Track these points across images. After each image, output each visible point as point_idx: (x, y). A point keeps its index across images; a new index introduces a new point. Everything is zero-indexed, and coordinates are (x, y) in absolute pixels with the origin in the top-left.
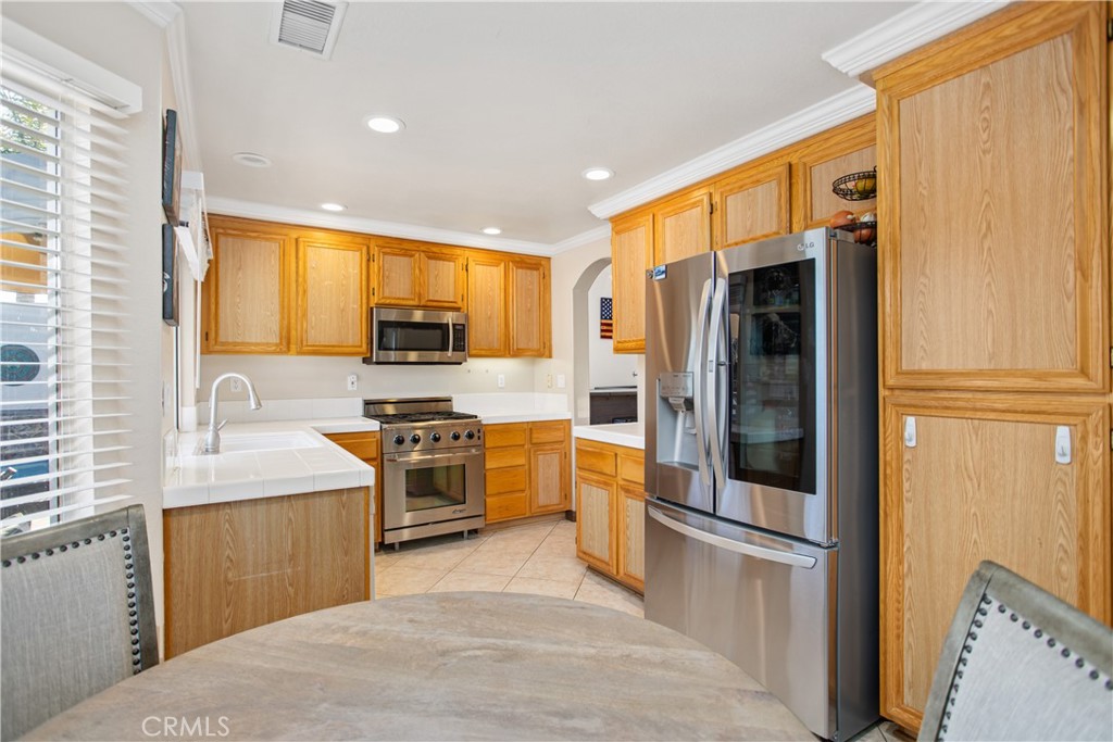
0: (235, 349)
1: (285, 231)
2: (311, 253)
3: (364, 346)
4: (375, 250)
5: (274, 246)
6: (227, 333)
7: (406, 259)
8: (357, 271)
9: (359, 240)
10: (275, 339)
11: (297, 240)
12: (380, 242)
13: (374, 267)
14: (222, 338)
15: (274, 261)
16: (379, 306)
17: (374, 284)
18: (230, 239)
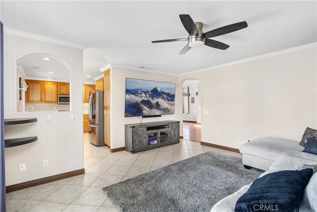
0: (32, 102)
1: (42, 82)
2: (46, 85)
3: (57, 101)
4: (59, 85)
5: (39, 85)
6: (31, 99)
7: (65, 86)
8: (55, 88)
9: (56, 83)
10: (40, 100)
11: (44, 83)
12: (60, 83)
13: (59, 87)
14: (30, 100)
15: (39, 87)
16: (59, 94)
17: (59, 90)
18: (31, 84)
